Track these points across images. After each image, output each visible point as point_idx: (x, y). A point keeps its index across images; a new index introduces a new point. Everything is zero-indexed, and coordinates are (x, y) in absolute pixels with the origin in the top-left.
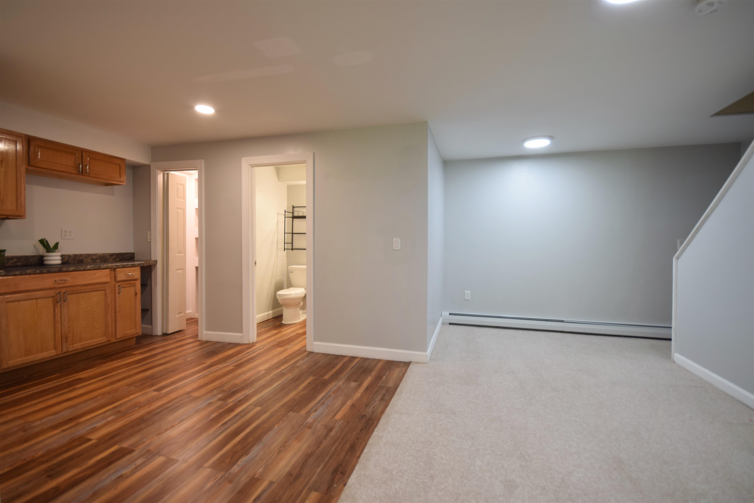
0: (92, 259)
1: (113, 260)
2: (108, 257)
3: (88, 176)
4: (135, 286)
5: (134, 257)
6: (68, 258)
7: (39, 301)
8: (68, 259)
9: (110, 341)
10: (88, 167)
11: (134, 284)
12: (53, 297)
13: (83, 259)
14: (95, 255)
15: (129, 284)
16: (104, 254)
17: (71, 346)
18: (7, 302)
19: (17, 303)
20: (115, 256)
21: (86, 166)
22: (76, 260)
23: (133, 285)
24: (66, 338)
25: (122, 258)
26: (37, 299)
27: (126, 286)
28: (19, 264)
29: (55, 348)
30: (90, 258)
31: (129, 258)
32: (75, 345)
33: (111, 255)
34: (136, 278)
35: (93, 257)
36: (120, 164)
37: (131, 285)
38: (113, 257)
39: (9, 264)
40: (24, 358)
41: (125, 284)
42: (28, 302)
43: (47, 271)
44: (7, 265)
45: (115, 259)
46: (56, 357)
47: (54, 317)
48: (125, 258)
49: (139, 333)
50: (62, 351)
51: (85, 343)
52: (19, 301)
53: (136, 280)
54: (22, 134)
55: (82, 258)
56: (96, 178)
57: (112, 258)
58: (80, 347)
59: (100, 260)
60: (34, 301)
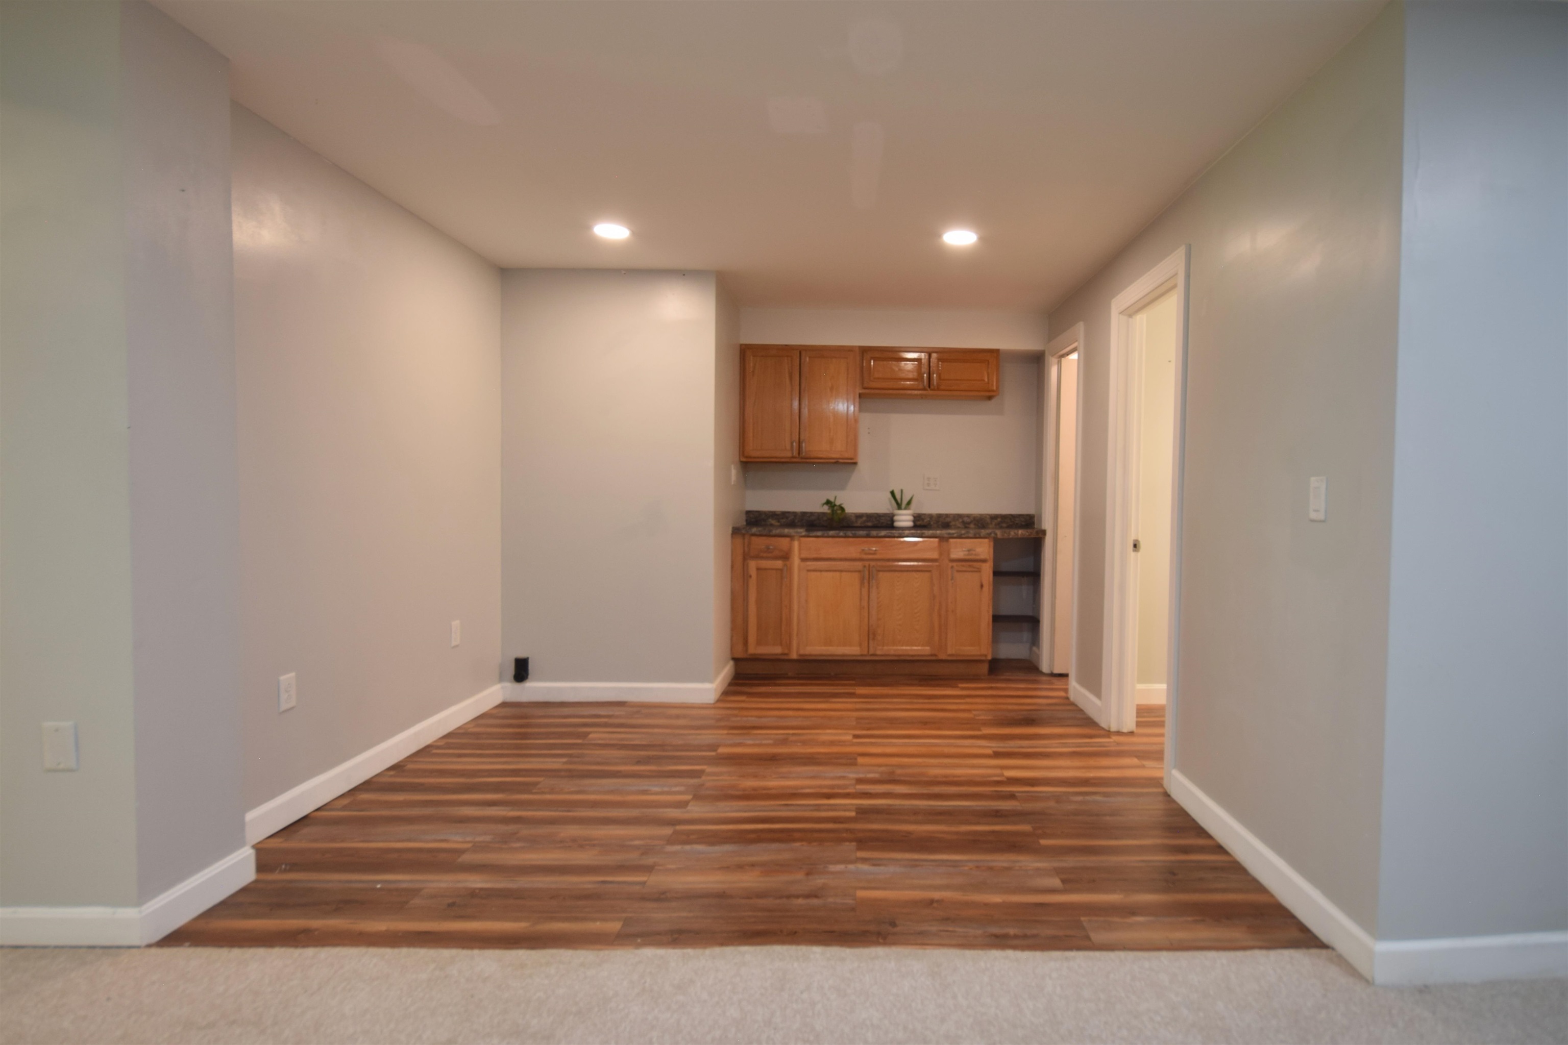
0: (963, 522)
1: (996, 525)
2: (988, 520)
3: (938, 389)
4: (980, 571)
5: (1033, 523)
6: (928, 519)
7: (844, 573)
8: (929, 521)
9: (935, 655)
10: (935, 375)
11: (978, 568)
12: (859, 571)
13: (950, 522)
14: (968, 516)
15: (970, 566)
16: (981, 515)
17: (880, 648)
18: (808, 571)
19: (818, 573)
20: (999, 520)
21: (933, 374)
22: (940, 523)
23: (976, 570)
24: (874, 635)
25: (1011, 523)
26: (841, 571)
27: (964, 569)
28: (870, 524)
29: (860, 645)
30: (961, 520)
31: (1023, 524)
32: (885, 648)
33: (994, 517)
34: (982, 557)
35: (966, 519)
36: (988, 361)
37: (974, 569)
38: (996, 521)
39: (858, 524)
40: (824, 648)
41: (963, 566)
42: (831, 574)
43: (852, 534)
44: (856, 525)
45: (999, 524)
46: (859, 658)
47: (861, 600)
48: (1017, 524)
49: (986, 656)
50: (868, 651)
51: (899, 648)
52: (821, 571)
53: (984, 561)
54: (853, 347)
55: (948, 520)
56: (950, 390)
57: (994, 523)
58: (892, 652)
59: (975, 524)
60: (838, 574)
